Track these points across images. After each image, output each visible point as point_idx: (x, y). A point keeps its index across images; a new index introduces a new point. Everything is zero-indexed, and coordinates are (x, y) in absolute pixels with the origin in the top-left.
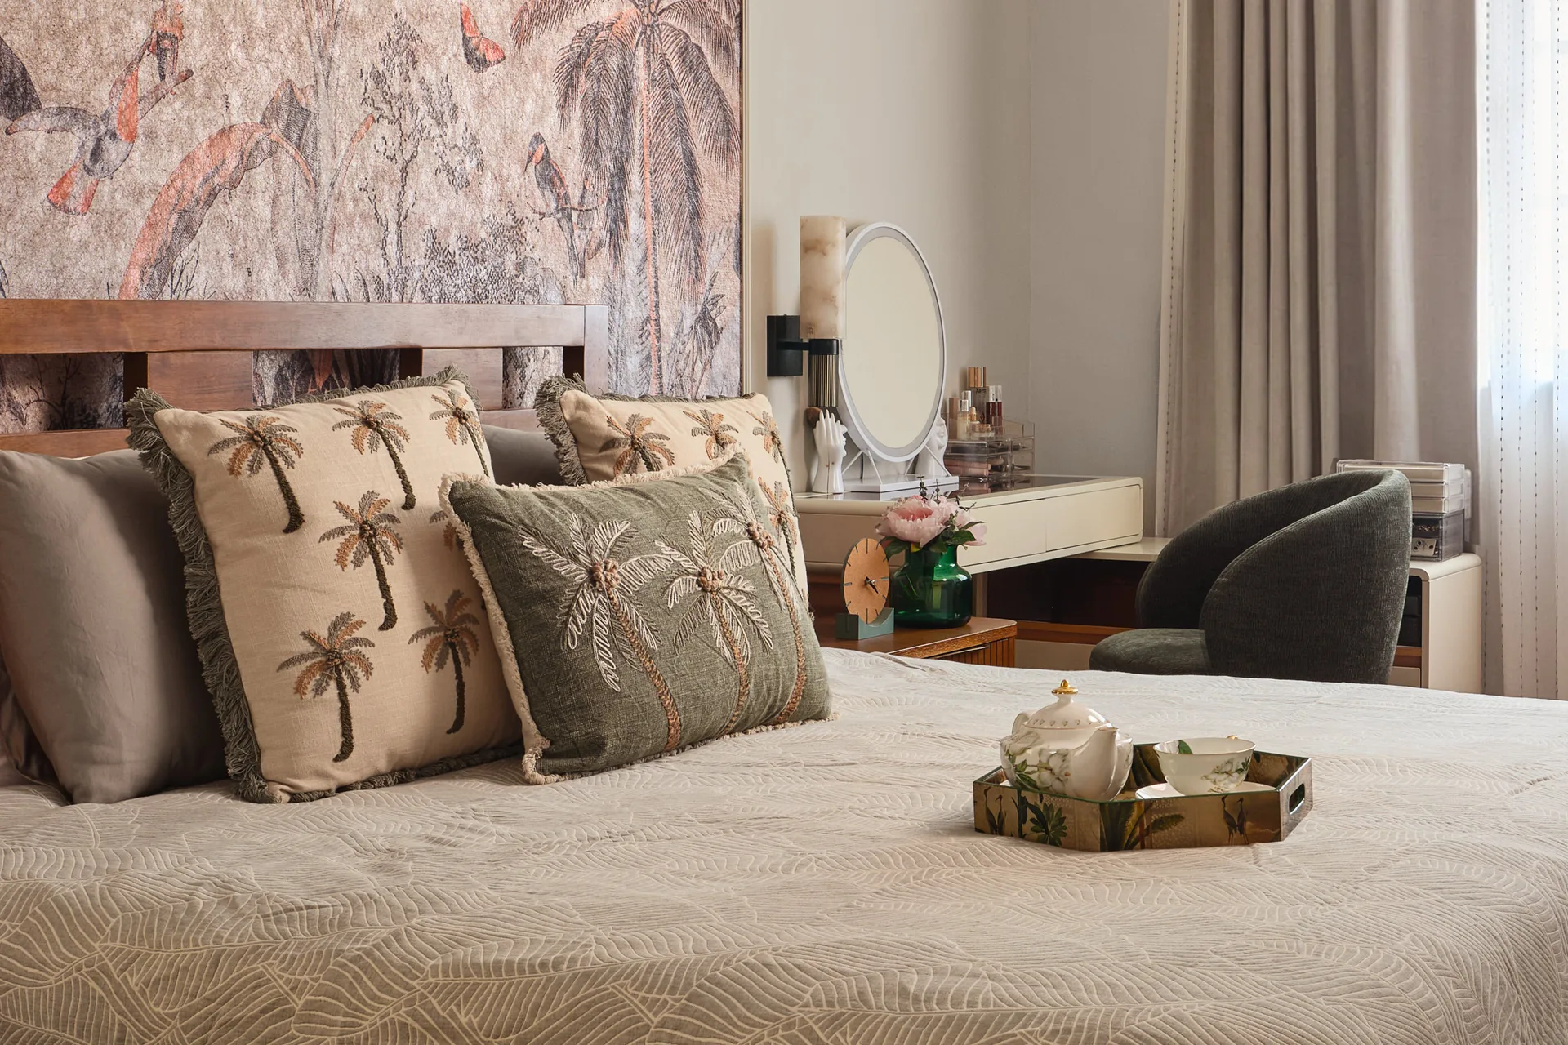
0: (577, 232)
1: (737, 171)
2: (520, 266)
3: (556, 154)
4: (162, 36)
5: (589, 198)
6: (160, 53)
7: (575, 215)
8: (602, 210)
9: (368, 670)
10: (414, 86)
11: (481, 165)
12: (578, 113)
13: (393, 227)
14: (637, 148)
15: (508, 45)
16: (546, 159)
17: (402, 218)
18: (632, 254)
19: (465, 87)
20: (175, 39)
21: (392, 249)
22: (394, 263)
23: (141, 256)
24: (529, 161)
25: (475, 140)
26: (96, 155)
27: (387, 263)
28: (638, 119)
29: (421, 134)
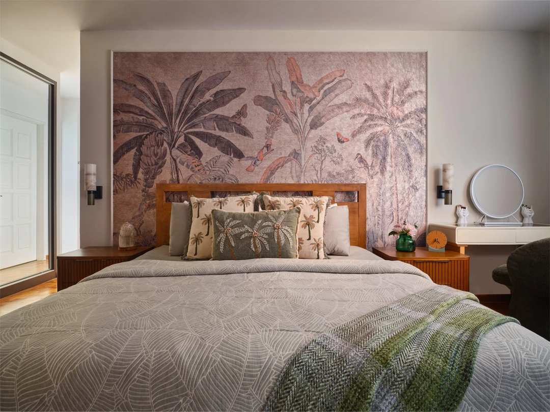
0: (370, 171)
1: (425, 157)
2: (353, 177)
3: (364, 156)
4: (267, 145)
5: (374, 164)
6: (267, 147)
7: (370, 168)
8: (378, 166)
9: (201, 242)
10: (325, 148)
11: (342, 160)
12: (371, 148)
13: (319, 171)
14: (389, 154)
15: (350, 138)
16: (361, 157)
17: (321, 170)
18: (387, 175)
19: (338, 146)
20: (270, 145)
21: (319, 175)
22: (319, 177)
23: (264, 177)
24: (356, 158)
25: (340, 155)
26: (255, 163)
27: (317, 177)
28: (390, 148)
29: (326, 155)
